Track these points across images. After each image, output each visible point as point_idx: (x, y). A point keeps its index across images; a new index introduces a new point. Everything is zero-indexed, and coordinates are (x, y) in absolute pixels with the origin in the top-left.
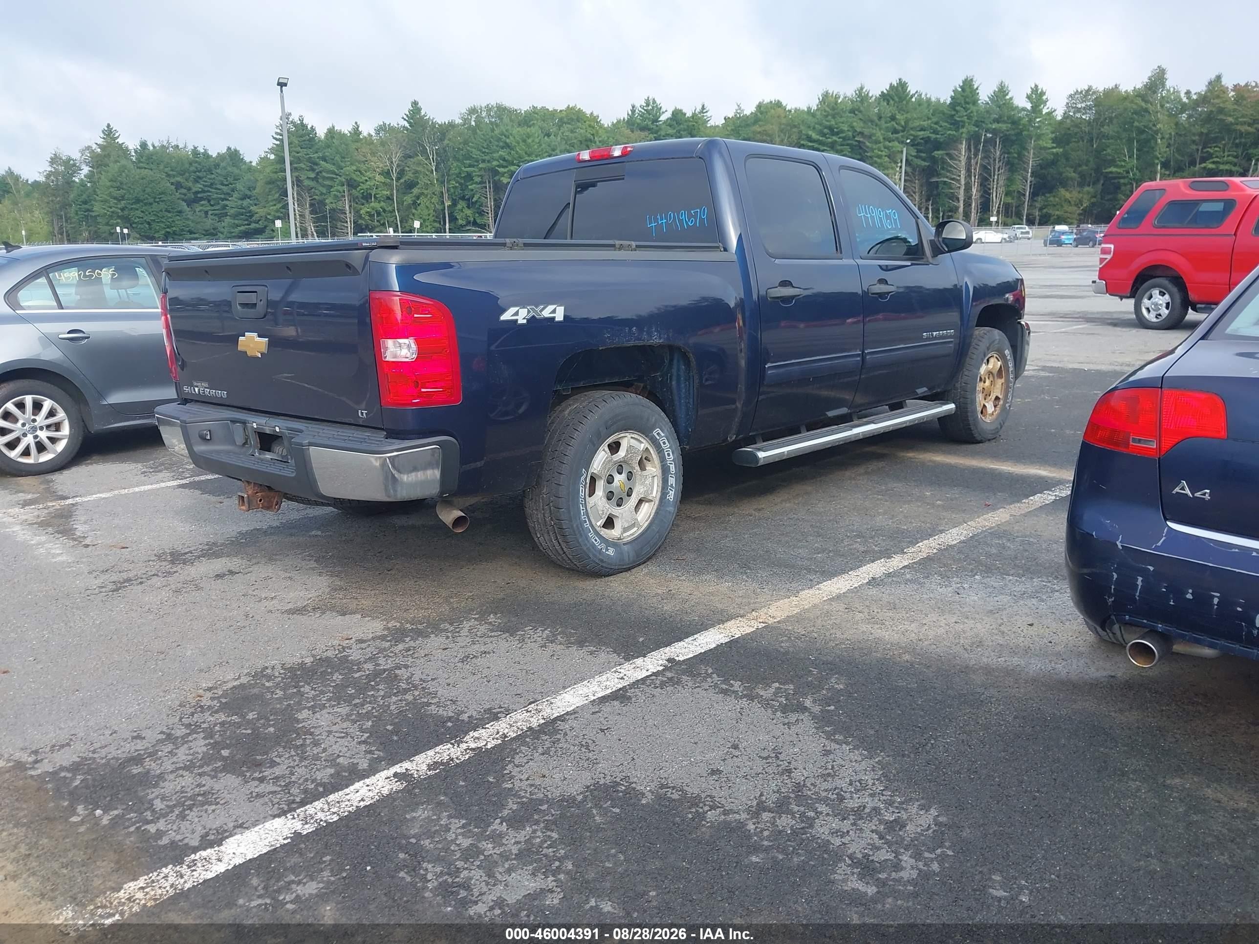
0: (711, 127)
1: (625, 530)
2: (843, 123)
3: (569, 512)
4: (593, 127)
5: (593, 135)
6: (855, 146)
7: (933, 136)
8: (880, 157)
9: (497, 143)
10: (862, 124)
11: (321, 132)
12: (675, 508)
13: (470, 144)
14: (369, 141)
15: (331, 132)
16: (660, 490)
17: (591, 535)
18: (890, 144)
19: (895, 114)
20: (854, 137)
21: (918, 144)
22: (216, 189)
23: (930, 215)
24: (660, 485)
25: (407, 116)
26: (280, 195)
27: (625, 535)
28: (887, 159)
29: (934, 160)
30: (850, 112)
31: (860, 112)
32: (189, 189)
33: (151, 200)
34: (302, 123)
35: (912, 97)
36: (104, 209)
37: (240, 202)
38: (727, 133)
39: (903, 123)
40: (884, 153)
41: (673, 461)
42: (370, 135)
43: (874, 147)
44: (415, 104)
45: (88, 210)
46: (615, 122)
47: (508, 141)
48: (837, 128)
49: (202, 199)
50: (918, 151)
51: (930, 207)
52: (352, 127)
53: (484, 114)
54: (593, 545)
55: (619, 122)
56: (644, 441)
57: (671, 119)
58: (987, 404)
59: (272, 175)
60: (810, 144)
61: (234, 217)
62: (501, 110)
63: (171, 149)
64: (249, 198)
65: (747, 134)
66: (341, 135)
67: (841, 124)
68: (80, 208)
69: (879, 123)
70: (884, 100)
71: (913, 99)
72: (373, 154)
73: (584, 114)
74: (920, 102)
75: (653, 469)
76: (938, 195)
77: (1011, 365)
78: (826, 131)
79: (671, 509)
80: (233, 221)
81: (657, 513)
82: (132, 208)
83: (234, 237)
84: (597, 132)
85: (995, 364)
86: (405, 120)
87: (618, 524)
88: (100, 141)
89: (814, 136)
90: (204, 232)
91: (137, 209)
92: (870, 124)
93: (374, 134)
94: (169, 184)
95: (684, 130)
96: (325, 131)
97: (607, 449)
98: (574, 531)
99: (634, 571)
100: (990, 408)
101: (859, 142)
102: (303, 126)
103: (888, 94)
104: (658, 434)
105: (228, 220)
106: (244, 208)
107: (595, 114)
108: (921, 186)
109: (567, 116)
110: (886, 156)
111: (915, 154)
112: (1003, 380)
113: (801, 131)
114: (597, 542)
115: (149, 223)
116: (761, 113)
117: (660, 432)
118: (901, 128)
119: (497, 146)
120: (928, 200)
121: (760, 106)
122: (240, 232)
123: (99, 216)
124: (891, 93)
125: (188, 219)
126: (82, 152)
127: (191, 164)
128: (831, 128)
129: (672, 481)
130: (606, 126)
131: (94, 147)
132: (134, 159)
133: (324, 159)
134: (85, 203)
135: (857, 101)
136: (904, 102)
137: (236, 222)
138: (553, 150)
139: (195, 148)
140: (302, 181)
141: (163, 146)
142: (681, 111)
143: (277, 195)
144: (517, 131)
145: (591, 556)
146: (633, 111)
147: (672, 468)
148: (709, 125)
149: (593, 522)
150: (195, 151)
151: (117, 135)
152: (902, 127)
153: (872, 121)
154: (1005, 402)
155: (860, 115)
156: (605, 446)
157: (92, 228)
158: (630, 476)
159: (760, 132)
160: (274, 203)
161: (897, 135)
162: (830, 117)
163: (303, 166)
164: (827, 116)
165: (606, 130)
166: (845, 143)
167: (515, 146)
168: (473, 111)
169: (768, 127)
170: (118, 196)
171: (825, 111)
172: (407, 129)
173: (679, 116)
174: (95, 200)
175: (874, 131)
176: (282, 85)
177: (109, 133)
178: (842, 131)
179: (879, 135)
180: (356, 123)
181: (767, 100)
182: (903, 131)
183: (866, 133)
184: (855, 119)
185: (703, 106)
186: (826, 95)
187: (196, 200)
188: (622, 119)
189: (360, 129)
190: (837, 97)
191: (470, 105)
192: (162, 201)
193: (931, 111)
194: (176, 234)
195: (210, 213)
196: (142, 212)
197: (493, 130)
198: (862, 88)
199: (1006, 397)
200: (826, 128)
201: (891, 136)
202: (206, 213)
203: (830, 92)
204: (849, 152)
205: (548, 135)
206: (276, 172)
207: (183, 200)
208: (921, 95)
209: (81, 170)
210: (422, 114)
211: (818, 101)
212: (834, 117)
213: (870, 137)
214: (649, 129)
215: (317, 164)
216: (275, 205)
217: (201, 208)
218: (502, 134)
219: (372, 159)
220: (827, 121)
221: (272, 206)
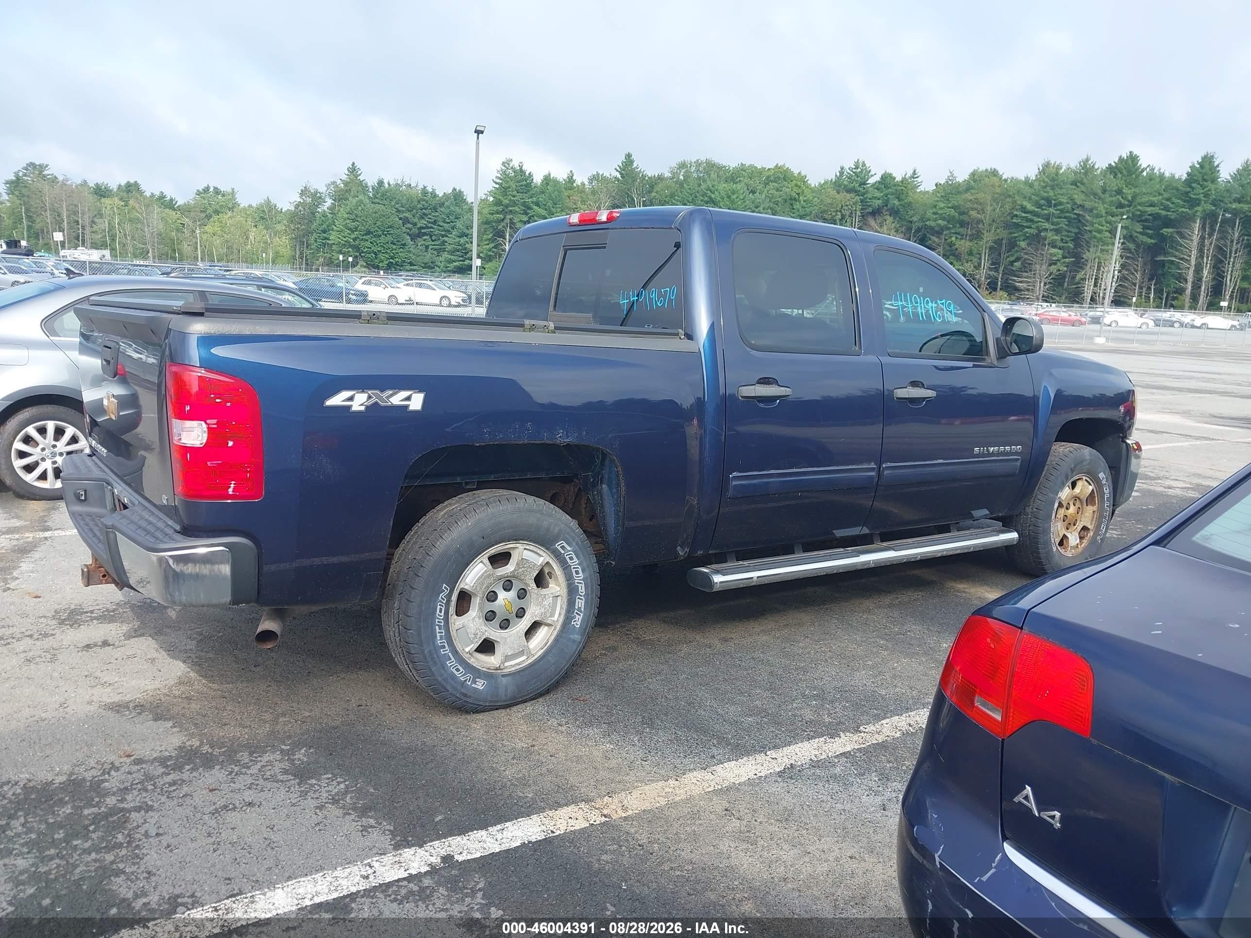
0: (921, 191)
1: (507, 658)
2: (1062, 195)
3: (419, 635)
4: (800, 187)
5: (798, 194)
6: (1075, 219)
7: (1164, 213)
8: (1100, 232)
9: (702, 198)
10: (1083, 197)
11: (538, 179)
12: (582, 635)
13: (676, 198)
14: (581, 190)
15: (547, 179)
16: (563, 612)
17: (452, 664)
18: (1113, 219)
19: (1122, 188)
20: (1073, 210)
21: (1146, 220)
22: (439, 226)
23: (1152, 296)
24: (565, 607)
25: (620, 167)
26: (494, 235)
27: (506, 664)
28: (1107, 234)
29: (1163, 238)
30: (1072, 184)
31: (1083, 184)
32: (415, 224)
33: (380, 233)
34: (521, 169)
35: (1143, 171)
36: (339, 238)
37: (458, 239)
38: (937, 199)
39: (1130, 198)
40: (1104, 228)
41: (583, 580)
42: (583, 184)
43: (1095, 221)
44: (629, 156)
45: (326, 238)
46: (822, 182)
47: (713, 196)
48: (1055, 200)
49: (425, 234)
50: (1145, 228)
51: (1153, 287)
52: (566, 176)
53: (693, 169)
54: (453, 677)
55: (826, 183)
56: (544, 555)
57: (879, 182)
58: (1069, 535)
59: (489, 216)
60: (1024, 215)
61: (452, 252)
62: (710, 167)
63: (404, 187)
64: (466, 236)
65: (958, 202)
66: (556, 182)
67: (1059, 196)
68: (319, 237)
69: (1103, 196)
70: (1111, 173)
71: (1145, 174)
72: (583, 202)
73: (792, 173)
74: (1151, 177)
75: (557, 587)
76: (1164, 275)
77: (1107, 491)
78: (1042, 202)
79: (577, 637)
80: (449, 257)
81: (556, 640)
82: (362, 239)
83: (449, 271)
84: (803, 192)
85: (1084, 488)
86: (617, 171)
87: (500, 650)
88: (344, 177)
89: (1029, 206)
90: (423, 265)
91: (367, 240)
92: (1092, 197)
93: (586, 183)
94: (398, 219)
95: (892, 194)
96: (542, 178)
97: (486, 561)
98: (425, 658)
99: (515, 708)
100: (1073, 539)
101: (1078, 215)
102: (522, 171)
103: (1116, 167)
104: (563, 547)
105: (446, 255)
106: (461, 245)
107: (803, 174)
108: (1145, 264)
109: (774, 174)
110: (1106, 231)
111: (1141, 230)
112: (1095, 508)
113: (1016, 202)
114: (460, 674)
115: (375, 254)
116: (975, 181)
117: (565, 545)
118: (1127, 203)
119: (702, 201)
120: (1151, 279)
121: (973, 174)
122: (455, 267)
123: (334, 244)
124: (1120, 165)
125: (409, 252)
126: (328, 186)
127: (419, 202)
128: (1048, 201)
129: (580, 603)
130: (813, 186)
131: (339, 182)
132: (371, 195)
133: (537, 204)
134: (324, 232)
135: (1080, 172)
136: (1134, 176)
137: (452, 257)
138: (757, 207)
139: (425, 187)
140: (515, 223)
141: (397, 184)
142: (890, 175)
143: (491, 235)
144: (723, 186)
145: (449, 688)
146: (842, 173)
147: (582, 589)
148: (918, 191)
149: (459, 647)
150: (424, 191)
151: (359, 172)
152: (1129, 201)
153: (1095, 194)
154: (1096, 533)
155: (1083, 188)
156: (484, 557)
157: (328, 255)
158: (522, 594)
159: (971, 200)
160: (487, 242)
161: (1122, 210)
162: (1048, 188)
163: (518, 210)
164: (1045, 187)
165: (813, 190)
166: (1063, 215)
167: (719, 201)
168: (682, 165)
169: (981, 196)
170: (352, 227)
171: (1044, 181)
172: (618, 180)
173: (888, 180)
174: (333, 230)
175: (1096, 205)
176: (478, 132)
177: (353, 170)
178: (1061, 203)
179: (1101, 208)
180: (571, 172)
181: (982, 168)
182: (1129, 206)
183: (1087, 206)
184: (1076, 192)
185: (915, 171)
186: (1047, 165)
187: (420, 235)
188: (830, 179)
189: (574, 178)
190: (1059, 167)
191: (680, 160)
192: (389, 234)
193: (1163, 187)
194: (398, 265)
195: (431, 247)
196: (371, 243)
197: (700, 185)
198: (1087, 160)
199: (1098, 527)
200: (1043, 199)
201: (1115, 210)
202: (427, 247)
203: (1052, 162)
204: (1066, 225)
205: (753, 192)
206: (492, 214)
207: (408, 234)
208: (1154, 169)
209: (325, 202)
210: (634, 166)
211: (1037, 171)
212: (1053, 188)
213: (1091, 210)
214: (856, 192)
215: (530, 208)
216: (488, 244)
217: (423, 242)
218: (708, 189)
219: (582, 207)
220: (1045, 192)
221: (486, 245)
